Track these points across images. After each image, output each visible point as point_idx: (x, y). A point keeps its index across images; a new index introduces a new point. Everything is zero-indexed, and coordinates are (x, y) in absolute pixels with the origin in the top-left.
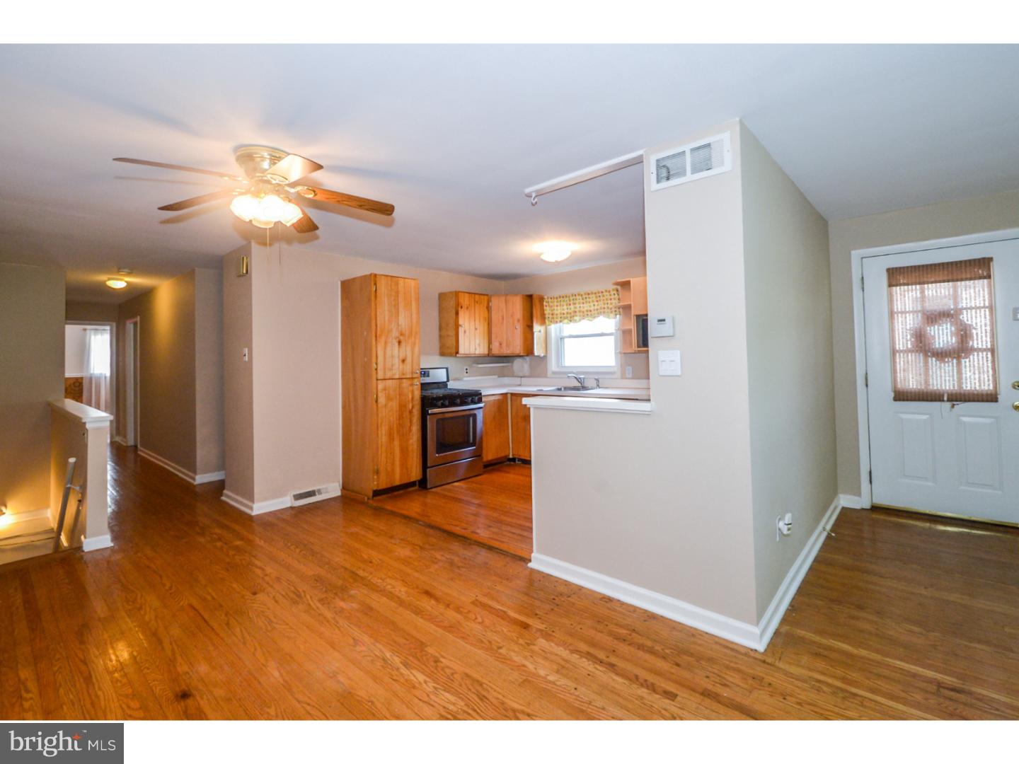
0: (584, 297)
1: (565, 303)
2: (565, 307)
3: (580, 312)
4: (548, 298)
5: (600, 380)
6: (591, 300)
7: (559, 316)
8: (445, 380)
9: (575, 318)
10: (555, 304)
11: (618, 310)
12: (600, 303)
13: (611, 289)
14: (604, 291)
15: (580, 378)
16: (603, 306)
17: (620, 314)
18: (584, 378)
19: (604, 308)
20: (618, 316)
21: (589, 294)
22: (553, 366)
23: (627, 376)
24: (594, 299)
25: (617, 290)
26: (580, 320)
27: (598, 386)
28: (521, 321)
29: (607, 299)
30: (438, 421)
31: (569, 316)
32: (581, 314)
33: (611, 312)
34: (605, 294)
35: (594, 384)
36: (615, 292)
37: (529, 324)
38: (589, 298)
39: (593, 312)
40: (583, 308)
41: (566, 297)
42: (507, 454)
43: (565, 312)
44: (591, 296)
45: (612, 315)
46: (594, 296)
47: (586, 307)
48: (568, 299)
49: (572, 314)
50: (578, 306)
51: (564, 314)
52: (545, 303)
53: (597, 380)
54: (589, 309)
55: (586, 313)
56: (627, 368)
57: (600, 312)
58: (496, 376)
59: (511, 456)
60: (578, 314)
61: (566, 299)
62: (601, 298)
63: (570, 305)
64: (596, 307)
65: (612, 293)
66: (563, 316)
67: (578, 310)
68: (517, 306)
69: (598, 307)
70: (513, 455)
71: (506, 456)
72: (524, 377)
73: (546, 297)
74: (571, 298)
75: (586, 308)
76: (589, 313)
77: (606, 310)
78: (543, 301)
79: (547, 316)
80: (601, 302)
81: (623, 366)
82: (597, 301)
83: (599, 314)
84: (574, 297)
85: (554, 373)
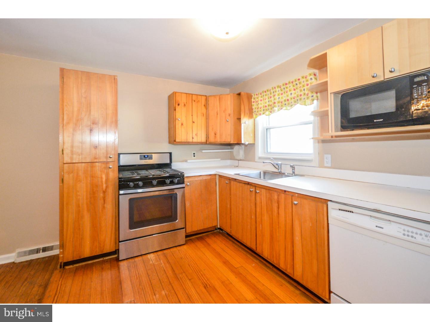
0: (282, 87)
1: (267, 97)
2: (267, 100)
3: (279, 102)
4: (255, 95)
5: (296, 167)
6: (288, 90)
7: (262, 109)
8: (169, 162)
9: (275, 108)
10: (260, 98)
11: (315, 95)
12: (296, 91)
13: (308, 74)
14: (300, 78)
15: (277, 164)
16: (299, 93)
17: (317, 100)
18: (281, 164)
19: (301, 95)
20: (315, 101)
21: (286, 84)
22: (260, 152)
23: (326, 165)
24: (292, 88)
25: (315, 75)
26: (278, 110)
27: (294, 172)
28: (232, 115)
29: (304, 86)
30: (131, 200)
31: (270, 107)
32: (280, 104)
33: (308, 98)
34: (302, 80)
35: (289, 170)
36: (312, 77)
37: (239, 117)
38: (287, 88)
39: (290, 101)
40: (282, 98)
41: (268, 91)
42: (215, 225)
43: (267, 105)
44: (288, 86)
45: (308, 101)
46: (291, 85)
47: (284, 97)
48: (269, 92)
49: (273, 106)
50: (277, 97)
51: (266, 106)
52: (253, 100)
53: (293, 167)
54: (287, 98)
55: (284, 103)
56: (326, 156)
57: (297, 100)
58: (219, 159)
59: (219, 227)
60: (277, 104)
61: (267, 93)
62: (298, 85)
63: (271, 97)
64: (293, 96)
65: (309, 78)
66: (265, 108)
67: (276, 101)
68: (229, 103)
69: (295, 95)
70: (220, 226)
71: (215, 226)
72: (240, 160)
73: (253, 95)
74: (272, 91)
75: (284, 99)
76: (287, 102)
77: (303, 97)
78: (252, 98)
79: (254, 110)
80: (298, 90)
81: (321, 154)
82: (295, 90)
83: (296, 102)
84: (274, 90)
85: (260, 158)
